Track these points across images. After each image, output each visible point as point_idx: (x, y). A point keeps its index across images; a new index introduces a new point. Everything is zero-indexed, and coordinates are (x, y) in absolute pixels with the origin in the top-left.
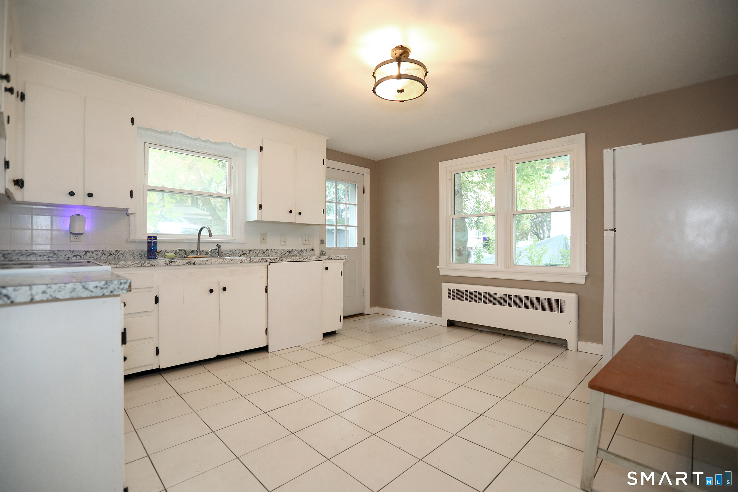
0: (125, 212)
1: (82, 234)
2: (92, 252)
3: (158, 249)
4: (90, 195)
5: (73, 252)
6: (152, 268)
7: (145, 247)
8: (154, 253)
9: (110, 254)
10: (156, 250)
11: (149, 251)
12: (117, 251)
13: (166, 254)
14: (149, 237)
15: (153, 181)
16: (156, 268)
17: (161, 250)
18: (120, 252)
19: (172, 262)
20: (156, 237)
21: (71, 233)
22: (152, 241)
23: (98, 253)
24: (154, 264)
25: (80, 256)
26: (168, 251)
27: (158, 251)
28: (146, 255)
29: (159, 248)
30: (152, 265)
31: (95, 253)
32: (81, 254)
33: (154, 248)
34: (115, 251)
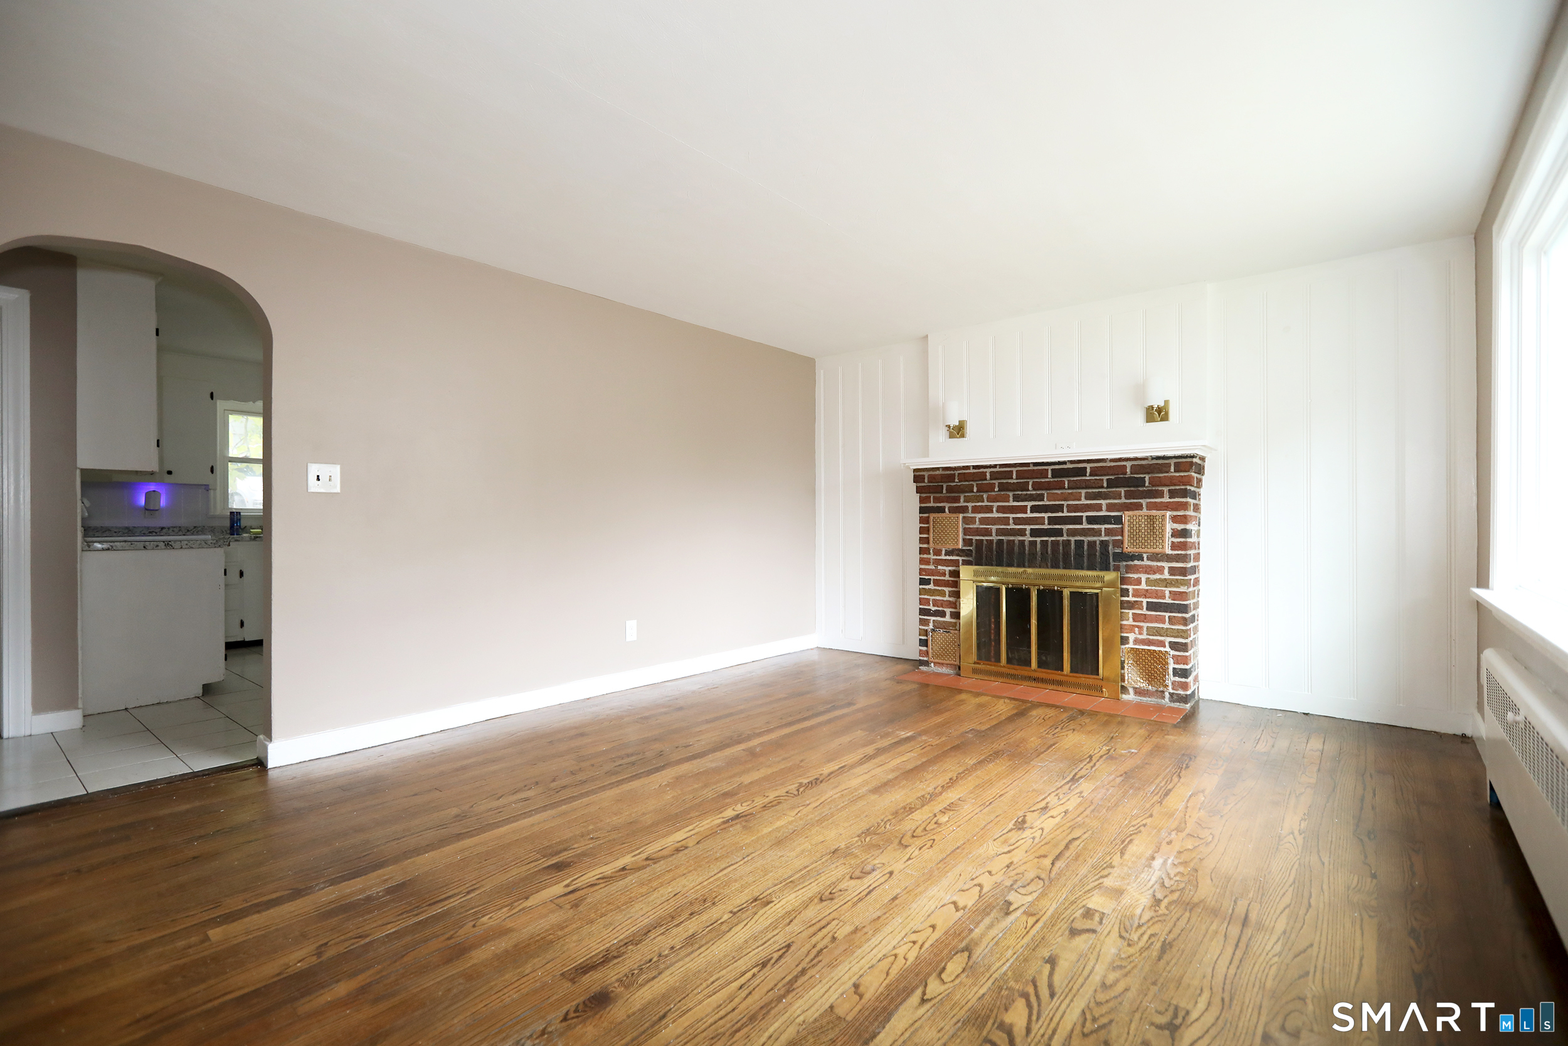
0: (207, 488)
1: (157, 510)
2: (169, 528)
3: (242, 525)
4: (170, 473)
5: (148, 528)
6: (237, 543)
7: (227, 523)
8: (237, 529)
9: (188, 531)
10: (240, 526)
11: (232, 527)
12: (195, 527)
13: (252, 530)
14: (231, 513)
15: (233, 452)
16: (240, 543)
17: (246, 527)
18: (199, 529)
19: (257, 537)
20: (240, 513)
21: (146, 509)
22: (235, 516)
23: (175, 529)
24: (238, 539)
25: (156, 533)
26: (253, 527)
27: (242, 527)
28: (229, 532)
29: (243, 523)
30: (236, 540)
31: (171, 529)
32: (156, 531)
33: (237, 525)
34: (192, 528)
